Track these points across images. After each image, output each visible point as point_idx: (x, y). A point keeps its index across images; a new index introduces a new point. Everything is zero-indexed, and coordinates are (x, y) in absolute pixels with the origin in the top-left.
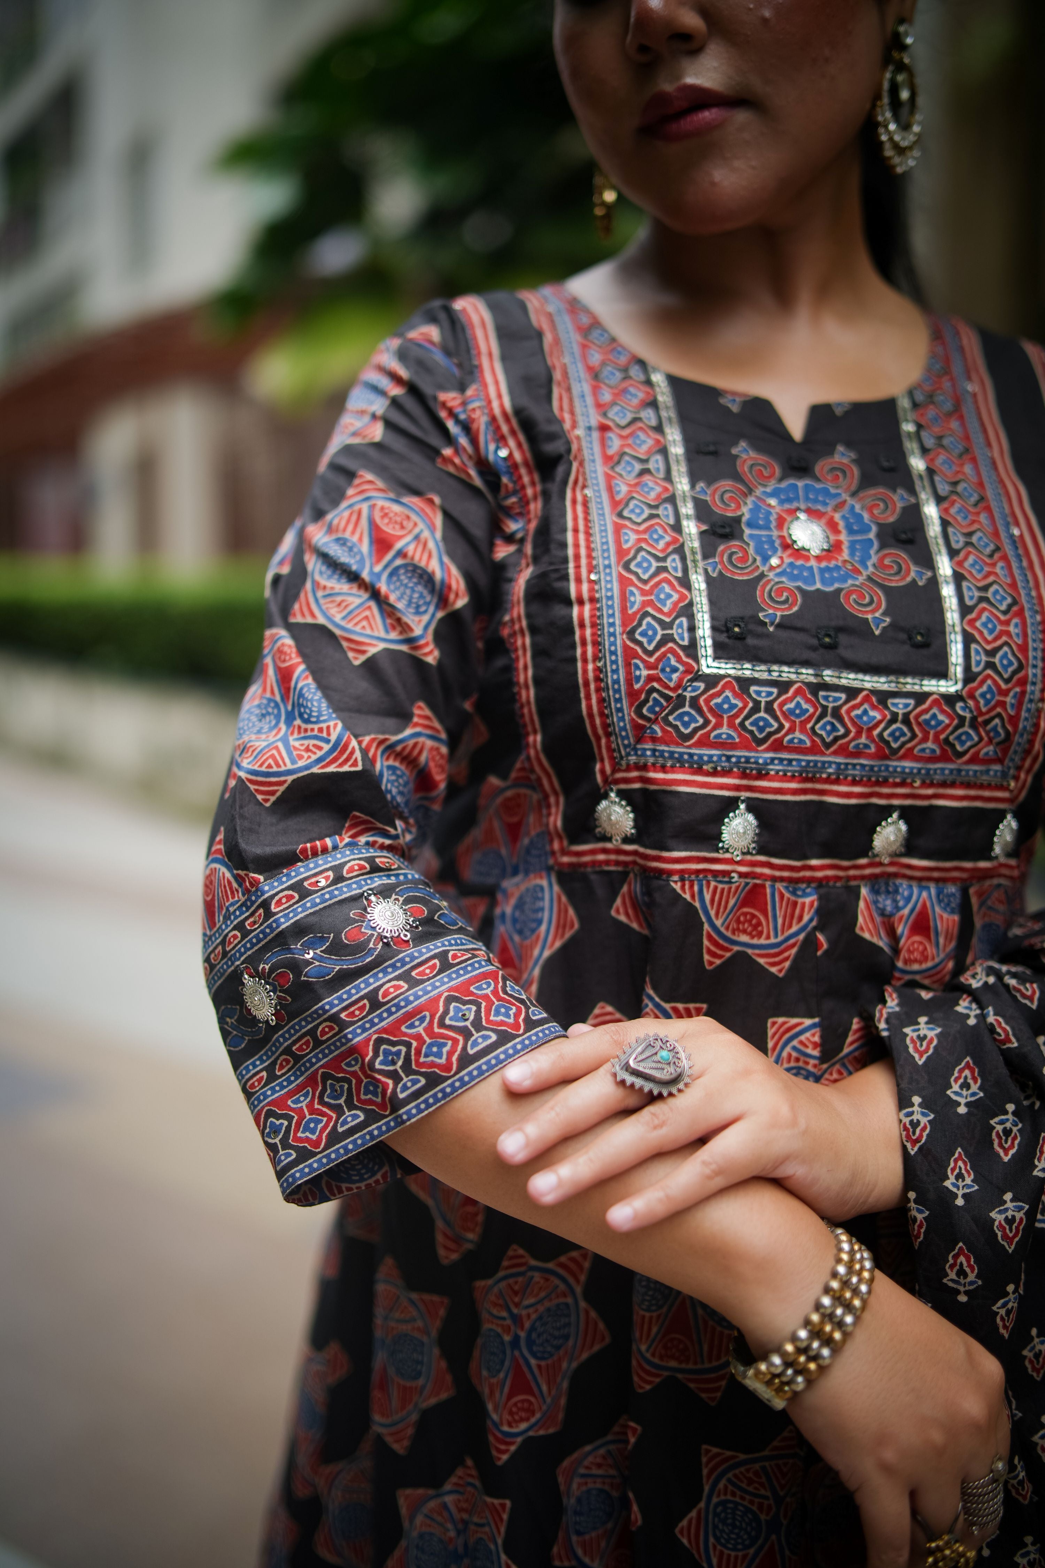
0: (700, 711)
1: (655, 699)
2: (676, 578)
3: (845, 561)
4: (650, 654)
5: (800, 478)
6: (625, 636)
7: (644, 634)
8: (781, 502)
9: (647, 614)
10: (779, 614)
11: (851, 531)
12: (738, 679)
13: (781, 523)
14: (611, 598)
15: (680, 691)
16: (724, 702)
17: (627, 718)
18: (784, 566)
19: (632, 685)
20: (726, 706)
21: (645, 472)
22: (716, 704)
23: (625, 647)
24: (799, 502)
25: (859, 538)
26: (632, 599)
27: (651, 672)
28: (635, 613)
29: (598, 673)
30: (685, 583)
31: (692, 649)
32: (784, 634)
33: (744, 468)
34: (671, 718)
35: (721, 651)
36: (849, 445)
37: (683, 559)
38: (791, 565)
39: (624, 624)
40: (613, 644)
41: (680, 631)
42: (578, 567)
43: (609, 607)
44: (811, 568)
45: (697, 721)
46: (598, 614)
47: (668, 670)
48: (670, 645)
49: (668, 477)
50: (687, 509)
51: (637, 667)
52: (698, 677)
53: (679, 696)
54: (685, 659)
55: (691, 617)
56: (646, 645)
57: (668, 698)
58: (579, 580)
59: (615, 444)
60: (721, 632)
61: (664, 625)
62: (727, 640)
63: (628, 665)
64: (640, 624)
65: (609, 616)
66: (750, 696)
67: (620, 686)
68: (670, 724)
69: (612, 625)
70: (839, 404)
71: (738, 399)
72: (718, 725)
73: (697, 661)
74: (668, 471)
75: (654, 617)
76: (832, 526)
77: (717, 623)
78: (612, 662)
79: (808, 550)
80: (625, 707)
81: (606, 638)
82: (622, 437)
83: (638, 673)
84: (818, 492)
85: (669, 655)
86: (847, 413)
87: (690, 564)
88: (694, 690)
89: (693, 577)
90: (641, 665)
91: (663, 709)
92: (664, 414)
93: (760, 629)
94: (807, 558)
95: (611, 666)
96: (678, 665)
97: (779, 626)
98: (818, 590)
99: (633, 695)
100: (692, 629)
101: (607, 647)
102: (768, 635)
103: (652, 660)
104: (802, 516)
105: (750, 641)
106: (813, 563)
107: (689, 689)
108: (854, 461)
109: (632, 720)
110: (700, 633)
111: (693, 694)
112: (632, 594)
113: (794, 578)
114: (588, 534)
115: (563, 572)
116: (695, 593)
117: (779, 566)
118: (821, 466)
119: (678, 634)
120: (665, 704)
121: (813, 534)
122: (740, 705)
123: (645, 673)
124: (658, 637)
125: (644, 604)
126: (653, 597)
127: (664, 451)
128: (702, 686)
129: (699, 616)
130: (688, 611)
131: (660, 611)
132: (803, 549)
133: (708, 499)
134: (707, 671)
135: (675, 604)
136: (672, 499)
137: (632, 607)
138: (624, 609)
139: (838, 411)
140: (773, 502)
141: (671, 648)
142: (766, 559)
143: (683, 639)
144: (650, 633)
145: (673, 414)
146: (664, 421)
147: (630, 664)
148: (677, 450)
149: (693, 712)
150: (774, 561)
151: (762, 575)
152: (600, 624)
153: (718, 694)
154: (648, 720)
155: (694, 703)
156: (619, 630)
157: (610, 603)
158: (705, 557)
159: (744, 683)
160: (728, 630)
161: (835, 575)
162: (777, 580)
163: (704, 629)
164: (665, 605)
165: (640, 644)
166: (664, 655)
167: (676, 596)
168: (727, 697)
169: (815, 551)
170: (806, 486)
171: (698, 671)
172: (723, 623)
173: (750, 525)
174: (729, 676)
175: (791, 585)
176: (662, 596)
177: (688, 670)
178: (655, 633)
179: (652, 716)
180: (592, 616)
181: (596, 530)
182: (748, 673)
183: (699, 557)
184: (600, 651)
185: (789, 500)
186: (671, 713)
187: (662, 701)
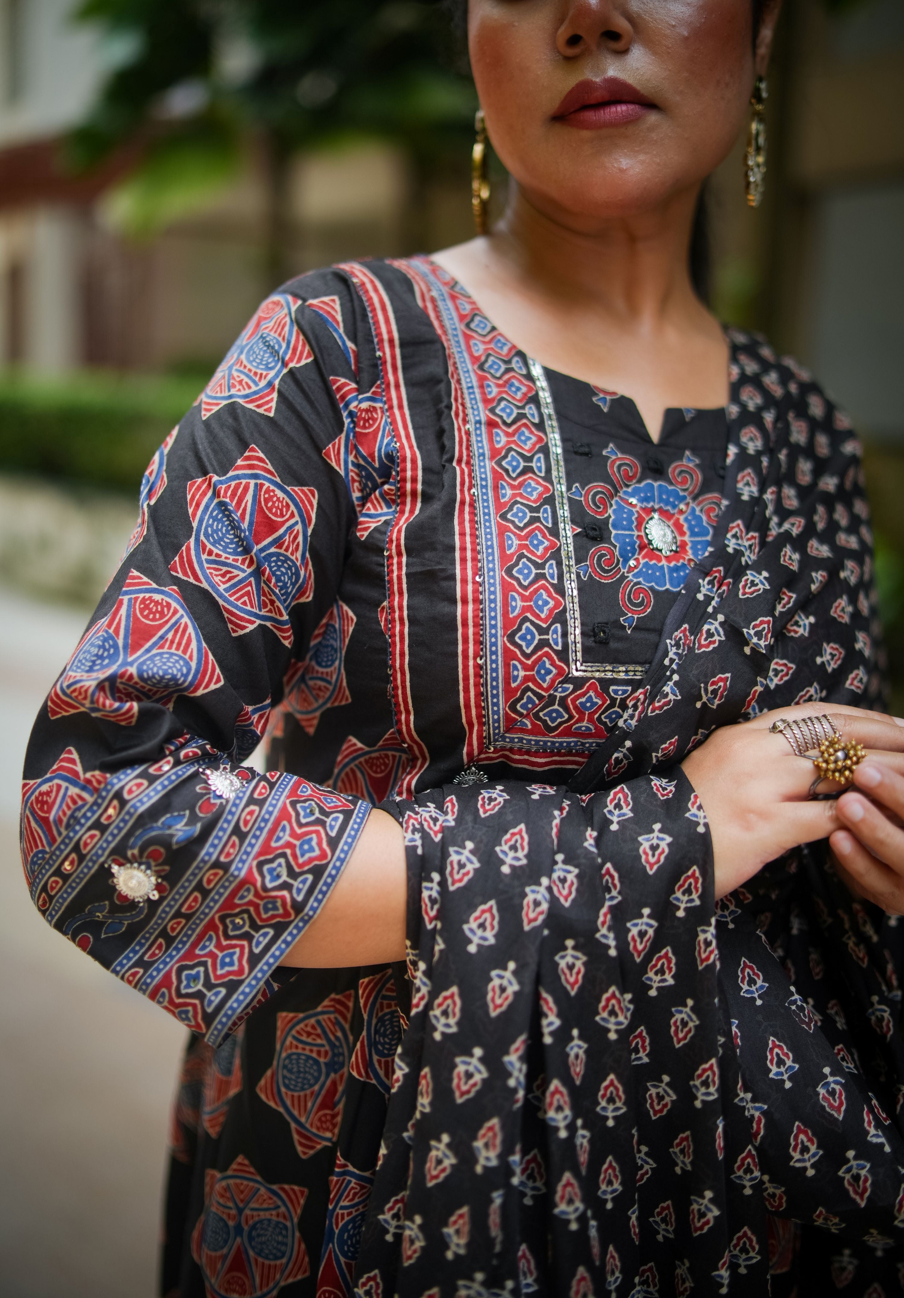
0: (567, 710)
1: (529, 697)
2: (552, 585)
3: (690, 560)
4: (528, 656)
5: (656, 480)
6: (505, 639)
7: (523, 638)
8: (641, 500)
9: (526, 619)
10: (636, 616)
11: (693, 534)
12: (600, 680)
13: (641, 522)
14: (493, 601)
15: (552, 692)
16: (587, 701)
17: (501, 712)
18: (641, 566)
19: (510, 684)
20: (588, 705)
21: (527, 470)
22: (580, 703)
23: (506, 649)
24: (654, 501)
25: (699, 539)
26: (514, 604)
27: (528, 673)
28: (516, 618)
29: (478, 669)
30: (560, 589)
31: (563, 655)
32: (640, 635)
33: (613, 470)
34: (541, 714)
35: (589, 655)
36: (694, 451)
37: (559, 564)
38: (646, 564)
39: (505, 628)
40: (495, 644)
41: (555, 636)
42: (464, 569)
43: (491, 609)
44: (662, 567)
45: (563, 717)
46: (481, 615)
47: (543, 672)
48: (546, 649)
49: (548, 477)
50: (564, 512)
51: (516, 668)
52: (568, 680)
53: (550, 695)
54: (558, 663)
55: (564, 624)
56: (524, 648)
57: (540, 697)
58: (464, 581)
59: (502, 440)
60: (590, 636)
61: (542, 631)
62: (593, 644)
63: (507, 665)
64: (519, 629)
65: (492, 618)
66: (609, 695)
67: (498, 683)
68: (540, 719)
69: (494, 627)
70: (688, 410)
71: (608, 398)
72: (581, 720)
73: (568, 666)
74: (549, 470)
75: (533, 623)
76: (678, 527)
77: (586, 629)
78: (492, 662)
79: (660, 551)
80: (501, 702)
81: (488, 638)
82: (507, 434)
83: (516, 673)
84: (669, 493)
85: (545, 659)
86: (693, 419)
87: (565, 569)
88: (563, 691)
89: (567, 584)
90: (519, 667)
91: (535, 706)
92: (545, 411)
93: (621, 633)
94: (660, 560)
95: (491, 665)
96: (551, 668)
97: (635, 629)
98: (667, 590)
99: (509, 692)
100: (565, 635)
101: (488, 647)
102: (627, 638)
103: (529, 662)
104: (656, 516)
105: (613, 645)
106: (664, 562)
107: (560, 690)
108: (697, 466)
109: (506, 714)
110: (571, 638)
111: (563, 695)
112: (514, 599)
113: (648, 579)
114: (474, 536)
115: (450, 572)
116: (568, 599)
117: (636, 567)
118: (673, 469)
119: (553, 639)
120: (537, 702)
121: (665, 535)
122: (600, 702)
123: (522, 673)
124: (536, 642)
125: (524, 609)
126: (532, 603)
127: (545, 450)
128: (571, 687)
129: (571, 622)
130: (561, 617)
131: (538, 617)
132: (657, 549)
133: (582, 499)
134: (577, 674)
135: (551, 611)
136: (550, 500)
137: (513, 612)
138: (505, 614)
139: (688, 417)
140: (634, 501)
141: (547, 652)
142: (626, 560)
143: (557, 644)
144: (529, 637)
145: (552, 411)
146: (545, 417)
147: (509, 665)
148: (557, 449)
149: (561, 710)
150: (632, 563)
151: (623, 577)
152: (482, 625)
153: (583, 695)
154: (521, 715)
155: (563, 702)
156: (500, 632)
157: (493, 605)
158: (578, 562)
159: (605, 683)
160: (595, 635)
161: (682, 574)
162: (635, 580)
163: (576, 633)
164: (542, 612)
165: (519, 647)
166: (540, 658)
167: (552, 603)
168: (591, 696)
169: (666, 552)
170: (660, 486)
171: (569, 673)
172: (591, 628)
173: (615, 527)
174: (594, 678)
175: (646, 585)
176: (540, 603)
177: (561, 672)
178: (533, 637)
179: (525, 712)
180: (475, 616)
181: (482, 532)
182: (609, 675)
183: (572, 562)
184: (482, 650)
185: (646, 499)
186: (542, 709)
187: (535, 699)
